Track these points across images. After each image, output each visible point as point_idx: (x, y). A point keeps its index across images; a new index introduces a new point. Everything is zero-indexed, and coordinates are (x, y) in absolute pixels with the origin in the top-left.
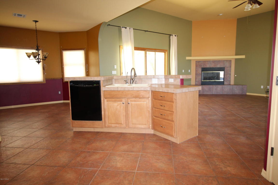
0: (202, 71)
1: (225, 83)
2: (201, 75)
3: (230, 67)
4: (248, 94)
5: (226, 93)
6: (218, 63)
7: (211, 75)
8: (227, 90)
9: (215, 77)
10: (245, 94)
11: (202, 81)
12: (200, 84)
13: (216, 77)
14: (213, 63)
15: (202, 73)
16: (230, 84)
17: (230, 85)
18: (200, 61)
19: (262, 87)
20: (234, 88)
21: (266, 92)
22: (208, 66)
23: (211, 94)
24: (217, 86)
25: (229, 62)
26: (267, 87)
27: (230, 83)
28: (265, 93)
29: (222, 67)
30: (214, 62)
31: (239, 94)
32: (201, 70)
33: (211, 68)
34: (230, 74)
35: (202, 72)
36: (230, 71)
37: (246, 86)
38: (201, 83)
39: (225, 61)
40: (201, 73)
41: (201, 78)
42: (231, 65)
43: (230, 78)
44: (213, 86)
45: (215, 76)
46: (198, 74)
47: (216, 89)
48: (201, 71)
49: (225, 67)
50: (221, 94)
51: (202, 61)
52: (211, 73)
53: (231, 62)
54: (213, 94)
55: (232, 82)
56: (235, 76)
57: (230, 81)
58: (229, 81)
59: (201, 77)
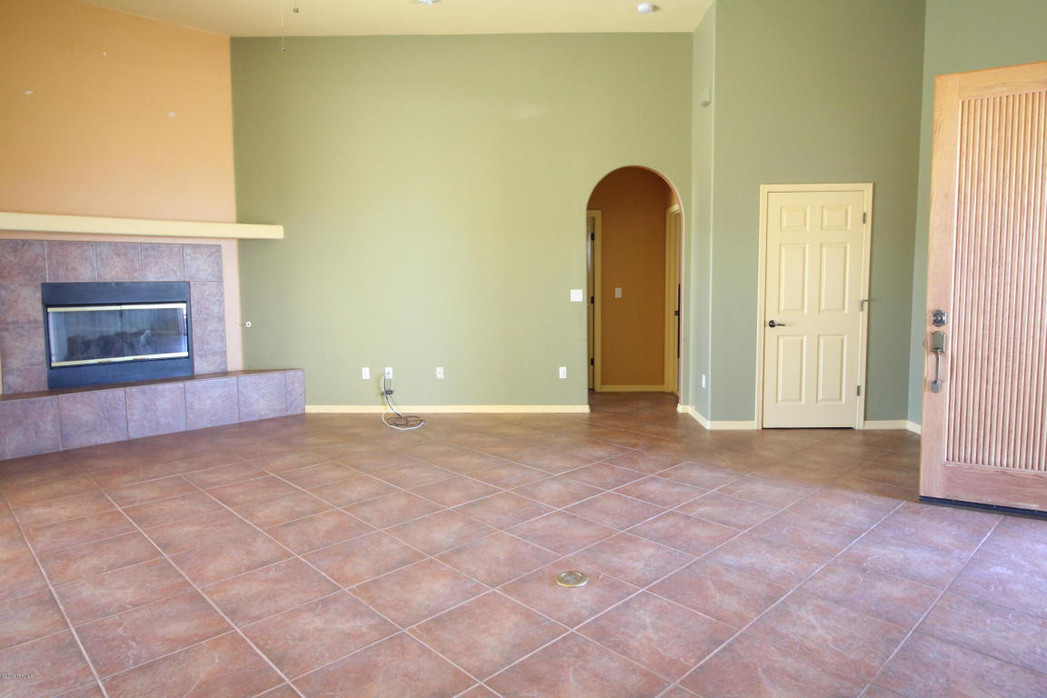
0: (46, 305)
1: (200, 366)
2: (42, 331)
3: (220, 280)
4: (311, 409)
5: (204, 423)
6: (146, 257)
7: (112, 328)
8: (208, 402)
9: (142, 338)
10: (299, 411)
11: (51, 368)
12: (44, 387)
13: (148, 332)
14: (119, 255)
15: (46, 314)
16: (223, 367)
17: (225, 374)
18: (25, 242)
19: (366, 373)
20: (244, 391)
21: (382, 394)
22: (85, 273)
23: (122, 438)
24: (153, 387)
25: (210, 255)
26: (384, 374)
27: (225, 363)
28: (379, 398)
29: (173, 278)
30: (125, 254)
31: (272, 416)
32: (39, 295)
33: (105, 284)
34: (222, 319)
35: (50, 310)
36: (221, 302)
37: (300, 373)
38: (44, 378)
39: (189, 251)
40: (40, 317)
41: (42, 347)
42: (221, 271)
43: (223, 338)
44: (128, 389)
45: (140, 333)
46: (17, 323)
47: (146, 409)
48: (39, 306)
49: (189, 283)
50: (182, 428)
51: (41, 242)
52: (108, 311)
53: (220, 256)
54: (134, 435)
55: (235, 361)
56: (243, 325)
57: (224, 353)
58: (215, 353)
59: (42, 341)
